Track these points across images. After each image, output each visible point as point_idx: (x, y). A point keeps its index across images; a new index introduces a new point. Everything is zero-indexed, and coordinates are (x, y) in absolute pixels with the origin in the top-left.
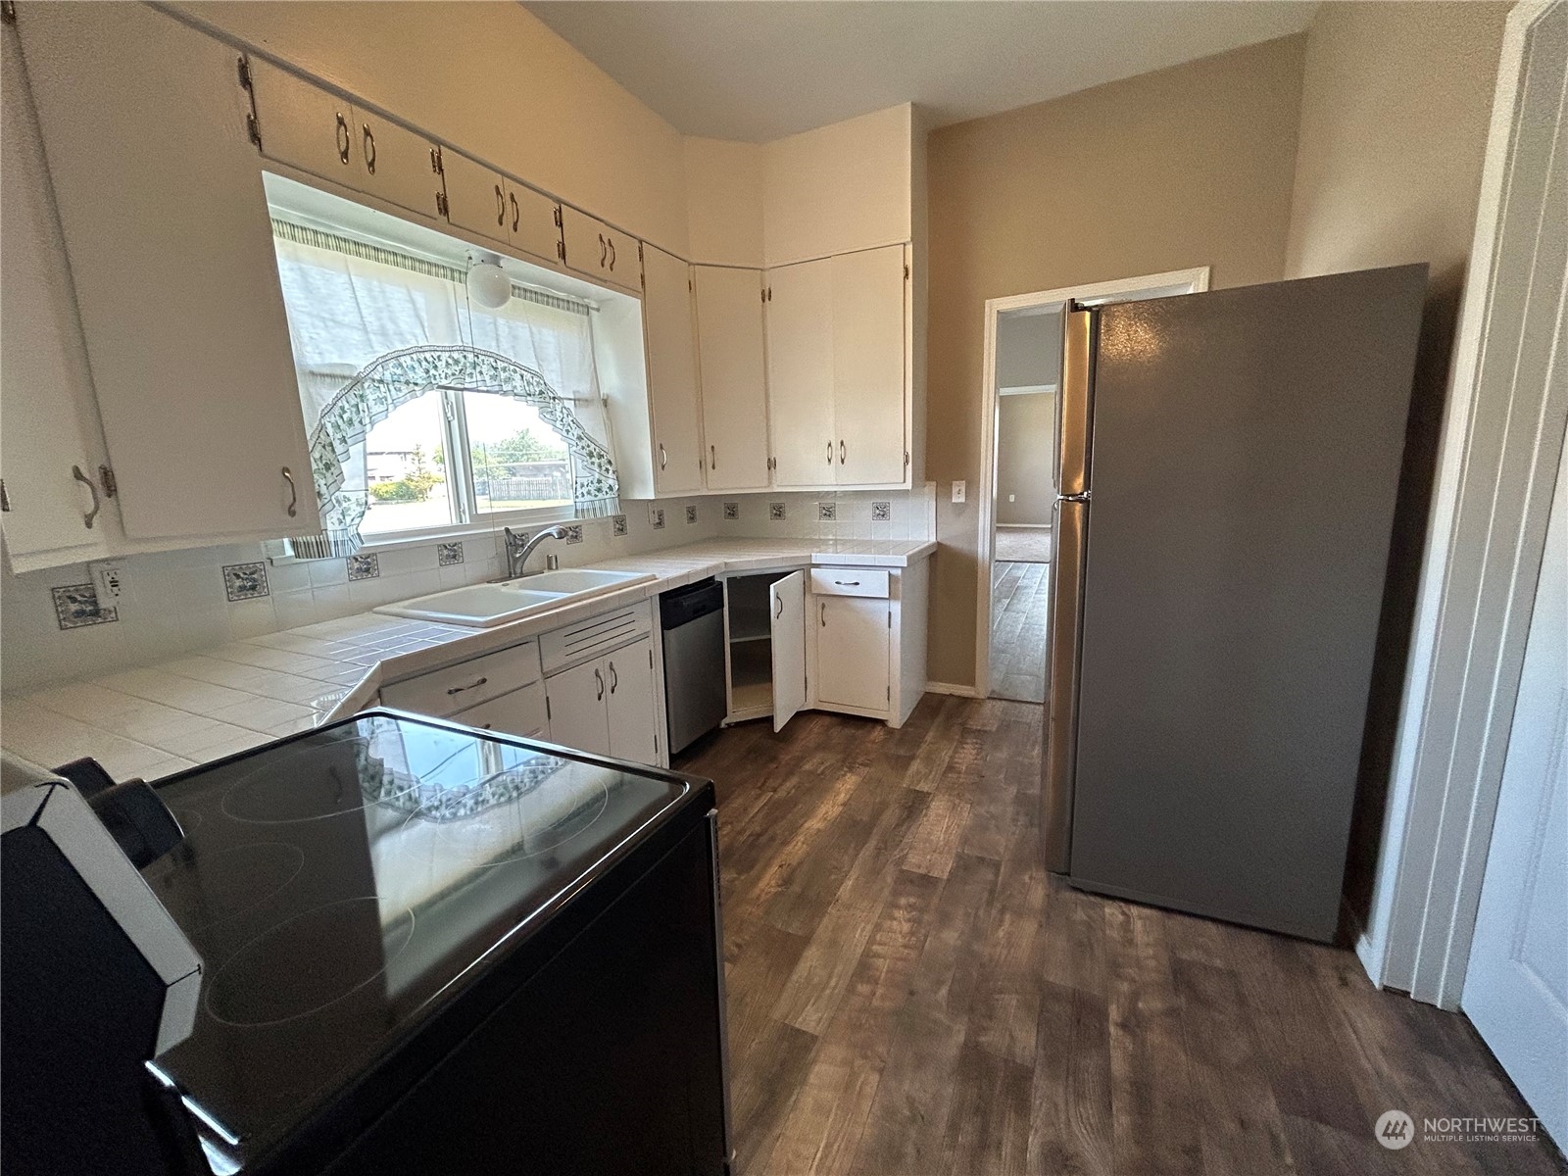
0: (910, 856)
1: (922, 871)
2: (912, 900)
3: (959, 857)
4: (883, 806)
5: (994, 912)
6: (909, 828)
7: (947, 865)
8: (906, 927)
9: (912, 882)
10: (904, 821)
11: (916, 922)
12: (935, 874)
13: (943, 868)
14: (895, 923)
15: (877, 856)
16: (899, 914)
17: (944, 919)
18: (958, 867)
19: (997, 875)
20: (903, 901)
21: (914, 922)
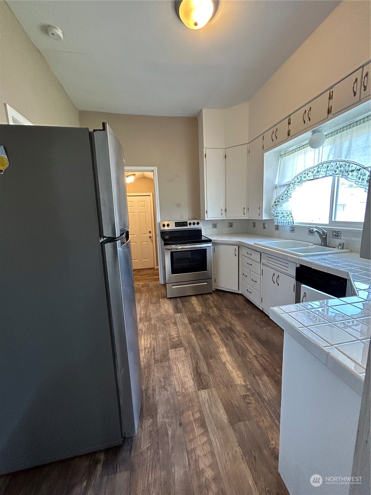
0: (184, 353)
1: (177, 349)
2: (174, 340)
3: (169, 360)
4: (211, 371)
5: (152, 346)
6: (193, 364)
7: (171, 355)
8: (172, 334)
9: (178, 345)
10: (197, 367)
11: (170, 336)
12: (173, 350)
13: (172, 353)
14: (175, 333)
15: (193, 348)
16: (175, 336)
17: (164, 339)
18: (168, 356)
19: (154, 358)
20: (177, 339)
21: (171, 335)
